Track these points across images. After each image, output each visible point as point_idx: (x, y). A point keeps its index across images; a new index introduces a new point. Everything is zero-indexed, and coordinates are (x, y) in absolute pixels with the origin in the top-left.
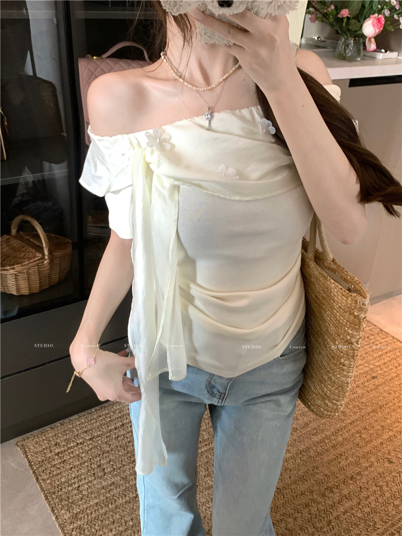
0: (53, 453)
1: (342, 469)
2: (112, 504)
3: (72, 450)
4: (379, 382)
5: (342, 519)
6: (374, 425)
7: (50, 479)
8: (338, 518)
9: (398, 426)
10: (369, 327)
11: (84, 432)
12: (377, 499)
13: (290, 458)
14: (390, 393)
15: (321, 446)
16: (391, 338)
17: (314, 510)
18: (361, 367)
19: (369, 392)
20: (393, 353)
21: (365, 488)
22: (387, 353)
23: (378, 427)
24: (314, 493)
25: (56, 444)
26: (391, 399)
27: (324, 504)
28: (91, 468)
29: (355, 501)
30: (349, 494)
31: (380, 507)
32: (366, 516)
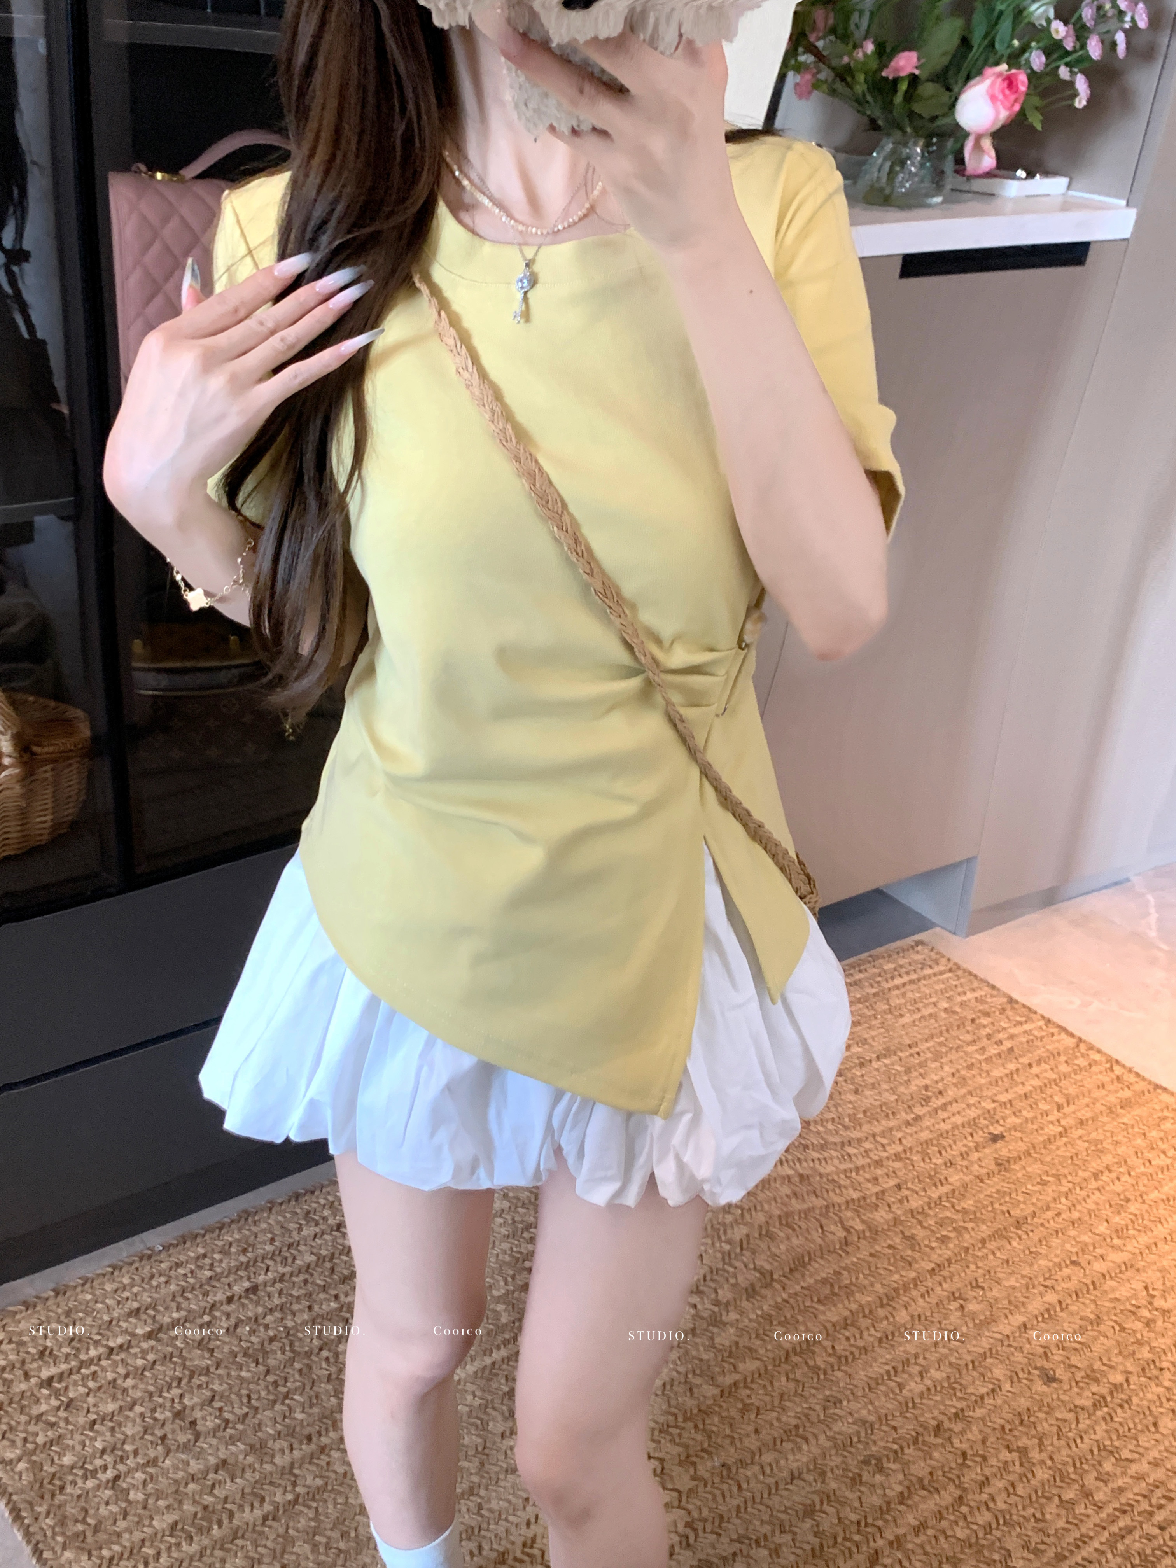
0: (33, 1381)
1: (910, 1405)
2: (220, 1524)
3: (93, 1368)
4: (1010, 1151)
5: (910, 1546)
6: (999, 1275)
7: (25, 1458)
8: (898, 1543)
9: (1069, 1278)
10: (973, 990)
11: (130, 1314)
12: (1013, 1485)
13: (756, 1376)
14: (1043, 1183)
15: (848, 1339)
16: (1042, 1023)
17: (828, 1522)
18: (955, 1107)
19: (982, 1181)
20: (1048, 1067)
21: (977, 1455)
22: (1030, 1065)
23: (1012, 1282)
24: (829, 1474)
25: (42, 1354)
26: (1049, 1199)
27: (857, 1504)
28: (155, 1419)
29: (947, 1496)
30: (931, 1474)
31: (1020, 1507)
32: (981, 1535)
